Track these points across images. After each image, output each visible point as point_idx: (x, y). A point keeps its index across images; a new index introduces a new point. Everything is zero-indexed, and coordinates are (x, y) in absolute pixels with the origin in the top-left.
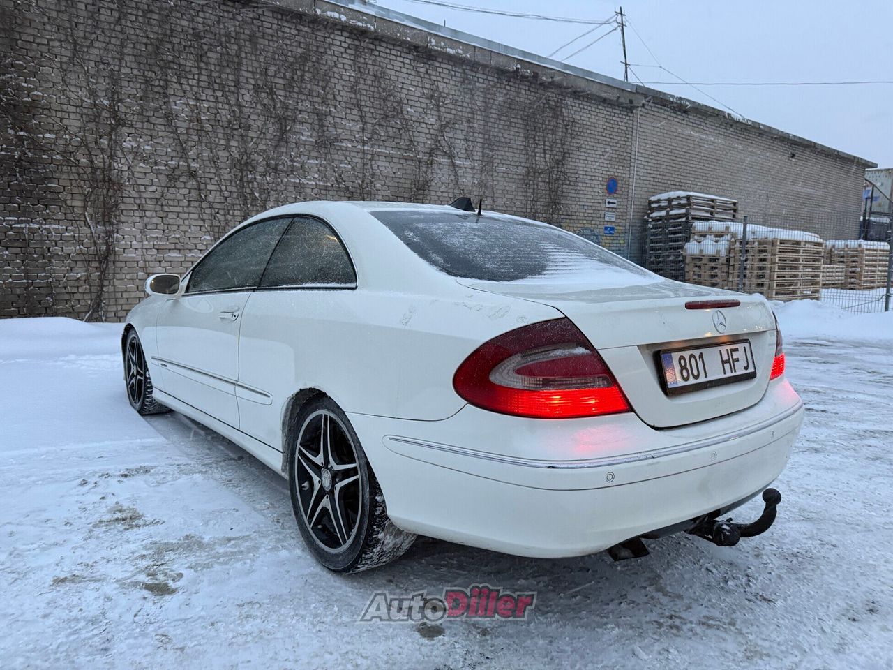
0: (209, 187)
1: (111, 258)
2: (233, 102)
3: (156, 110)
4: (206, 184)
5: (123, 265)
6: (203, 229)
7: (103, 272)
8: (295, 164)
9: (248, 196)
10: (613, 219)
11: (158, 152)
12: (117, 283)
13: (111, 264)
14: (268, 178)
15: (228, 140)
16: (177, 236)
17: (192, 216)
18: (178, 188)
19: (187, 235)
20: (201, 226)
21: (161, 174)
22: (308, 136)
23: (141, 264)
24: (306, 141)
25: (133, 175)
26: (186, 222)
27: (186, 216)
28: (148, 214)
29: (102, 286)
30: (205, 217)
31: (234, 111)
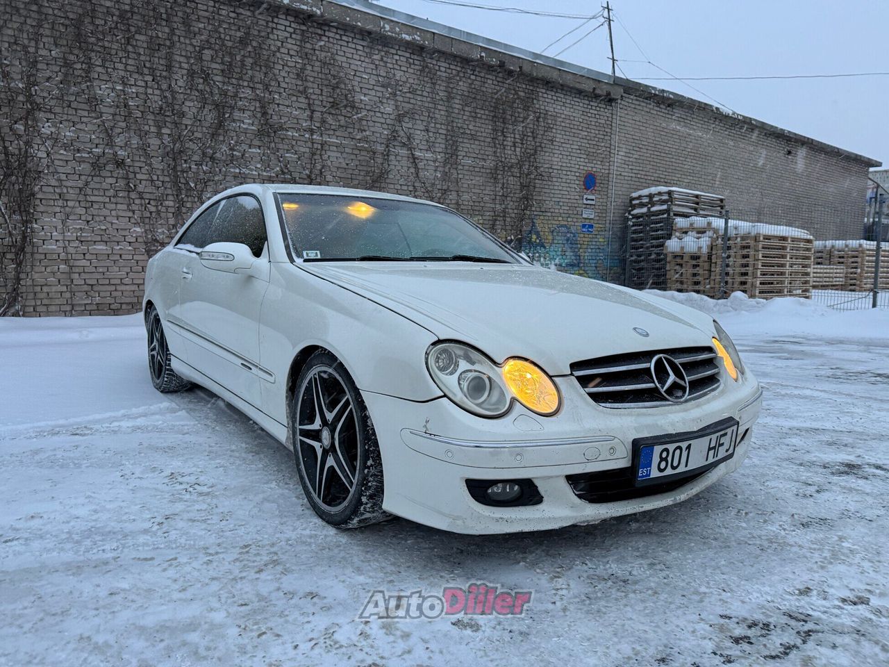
0: (139, 176)
1: (28, 249)
2: (164, 87)
3: (77, 94)
4: (135, 173)
5: (43, 257)
6: (133, 221)
7: (19, 264)
8: (235, 153)
9: (183, 186)
10: (592, 217)
11: (81, 139)
12: (36, 276)
13: (28, 256)
14: (205, 168)
15: (160, 128)
16: (104, 228)
17: (119, 206)
18: (104, 177)
19: (114, 226)
20: (130, 218)
21: (84, 162)
22: (249, 124)
23: (63, 256)
24: (247, 129)
25: (53, 162)
26: (114, 213)
27: (113, 206)
28: (70, 204)
29: (18, 279)
30: (134, 207)
31: (165, 97)
